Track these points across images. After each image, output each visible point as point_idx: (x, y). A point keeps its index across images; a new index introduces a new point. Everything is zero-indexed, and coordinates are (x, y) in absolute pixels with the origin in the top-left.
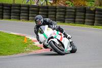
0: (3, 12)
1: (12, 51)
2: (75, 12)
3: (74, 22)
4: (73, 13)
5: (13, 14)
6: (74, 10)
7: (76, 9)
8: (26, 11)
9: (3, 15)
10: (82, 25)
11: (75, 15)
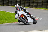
0: (8, 3)
1: (13, 21)
2: (42, 3)
3: (42, 7)
4: (41, 3)
5: (13, 3)
6: (42, 2)
7: (43, 1)
8: (19, 2)
9: (8, 4)
10: (46, 9)
11: (42, 4)
